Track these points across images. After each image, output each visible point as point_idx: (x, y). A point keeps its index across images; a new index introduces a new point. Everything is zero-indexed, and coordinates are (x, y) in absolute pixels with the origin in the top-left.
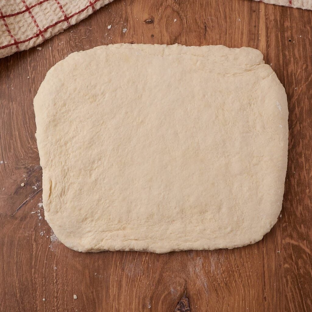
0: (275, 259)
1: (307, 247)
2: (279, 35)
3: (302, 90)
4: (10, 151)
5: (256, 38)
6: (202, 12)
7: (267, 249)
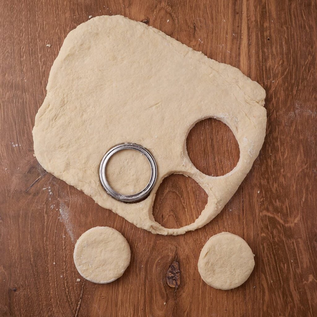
0: (254, 229)
1: (281, 218)
2: (259, 34)
3: (278, 83)
4: (24, 136)
5: (239, 36)
6: (192, 14)
7: (246, 221)
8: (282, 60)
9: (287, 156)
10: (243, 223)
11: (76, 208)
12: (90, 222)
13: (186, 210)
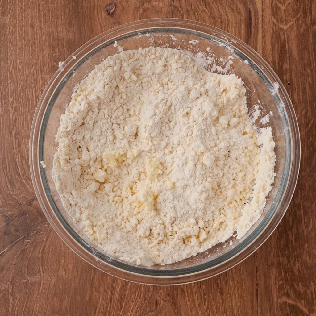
1: (305, 307)
7: (261, 309)
8: (305, 110)
9: (312, 228)
10: (257, 312)
11: (49, 290)
12: (66, 308)
13: (186, 294)
